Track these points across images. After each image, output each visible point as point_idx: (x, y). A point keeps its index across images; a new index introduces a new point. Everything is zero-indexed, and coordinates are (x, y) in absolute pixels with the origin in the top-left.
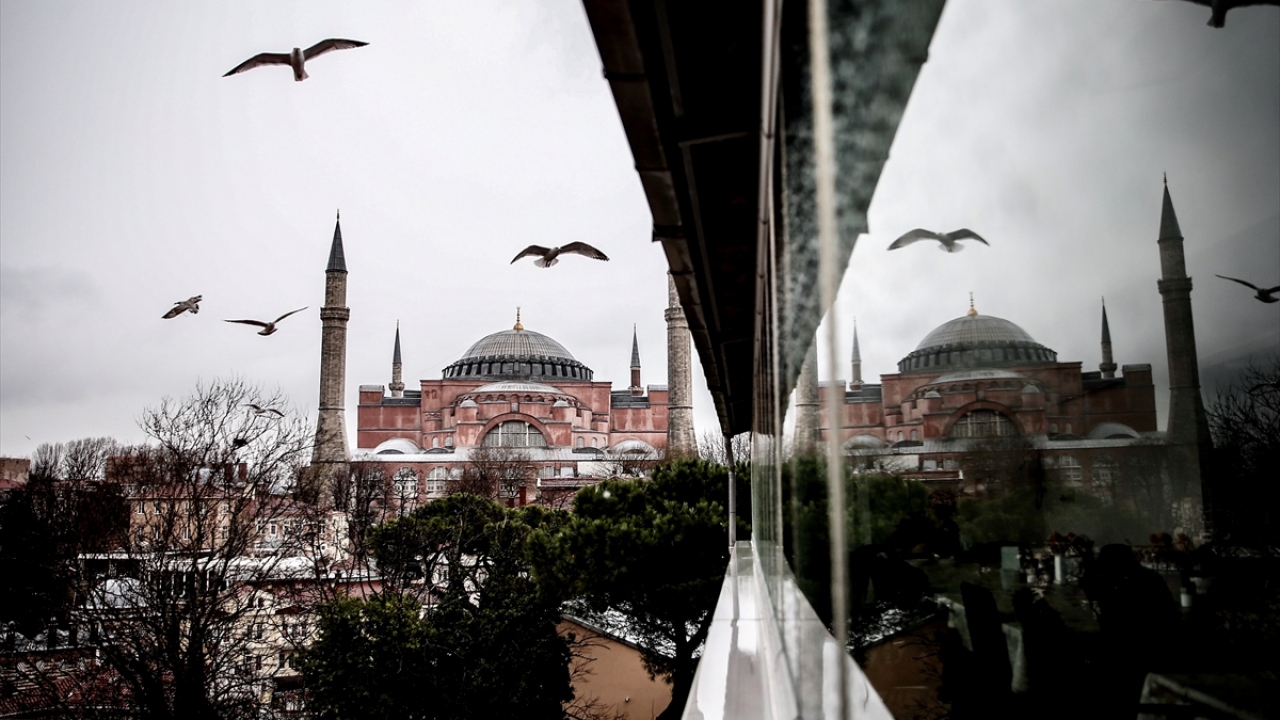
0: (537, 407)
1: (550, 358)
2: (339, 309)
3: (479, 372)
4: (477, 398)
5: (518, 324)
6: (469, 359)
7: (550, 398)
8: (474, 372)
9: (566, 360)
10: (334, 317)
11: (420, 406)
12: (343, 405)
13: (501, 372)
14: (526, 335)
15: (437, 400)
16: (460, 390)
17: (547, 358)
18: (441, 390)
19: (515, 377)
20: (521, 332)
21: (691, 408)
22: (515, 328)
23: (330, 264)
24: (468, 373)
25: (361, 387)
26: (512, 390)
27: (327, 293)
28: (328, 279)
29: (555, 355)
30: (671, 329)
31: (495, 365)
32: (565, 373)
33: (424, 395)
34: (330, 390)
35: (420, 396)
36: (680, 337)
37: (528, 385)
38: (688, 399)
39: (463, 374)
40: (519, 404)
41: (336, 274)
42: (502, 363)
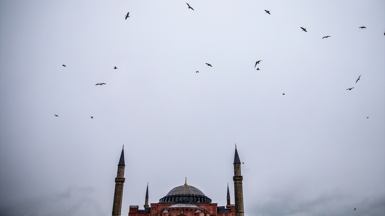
0: (190, 213)
1: (196, 195)
2: (121, 178)
3: (171, 200)
4: (169, 210)
5: (186, 183)
6: (168, 196)
7: (195, 209)
8: (169, 200)
9: (202, 196)
10: (120, 181)
11: (150, 213)
12: (121, 212)
13: (179, 200)
14: (188, 187)
15: (156, 211)
16: (164, 207)
17: (195, 195)
18: (158, 207)
19: (183, 202)
20: (187, 186)
21: (244, 212)
22: (185, 185)
23: (119, 163)
24: (167, 201)
25: (130, 206)
26: (181, 207)
27: (118, 173)
28: (118, 168)
29: (198, 194)
30: (235, 184)
31: (176, 198)
32: (201, 200)
33: (151, 209)
34: (116, 207)
35: (150, 209)
36: (239, 186)
37: (187, 205)
38: (242, 209)
39: (166, 201)
40: (184, 212)
41: (121, 166)
42: (179, 197)
